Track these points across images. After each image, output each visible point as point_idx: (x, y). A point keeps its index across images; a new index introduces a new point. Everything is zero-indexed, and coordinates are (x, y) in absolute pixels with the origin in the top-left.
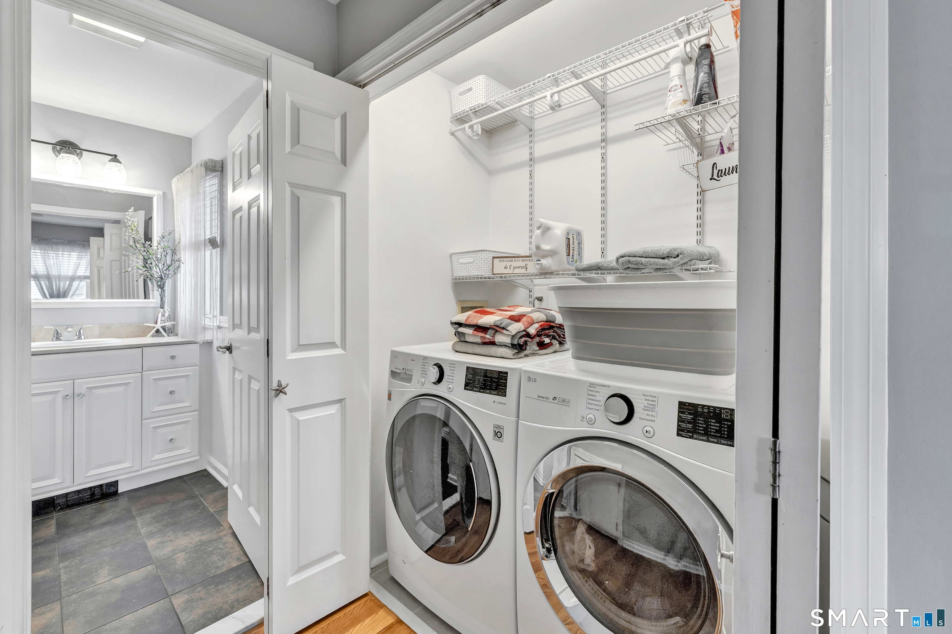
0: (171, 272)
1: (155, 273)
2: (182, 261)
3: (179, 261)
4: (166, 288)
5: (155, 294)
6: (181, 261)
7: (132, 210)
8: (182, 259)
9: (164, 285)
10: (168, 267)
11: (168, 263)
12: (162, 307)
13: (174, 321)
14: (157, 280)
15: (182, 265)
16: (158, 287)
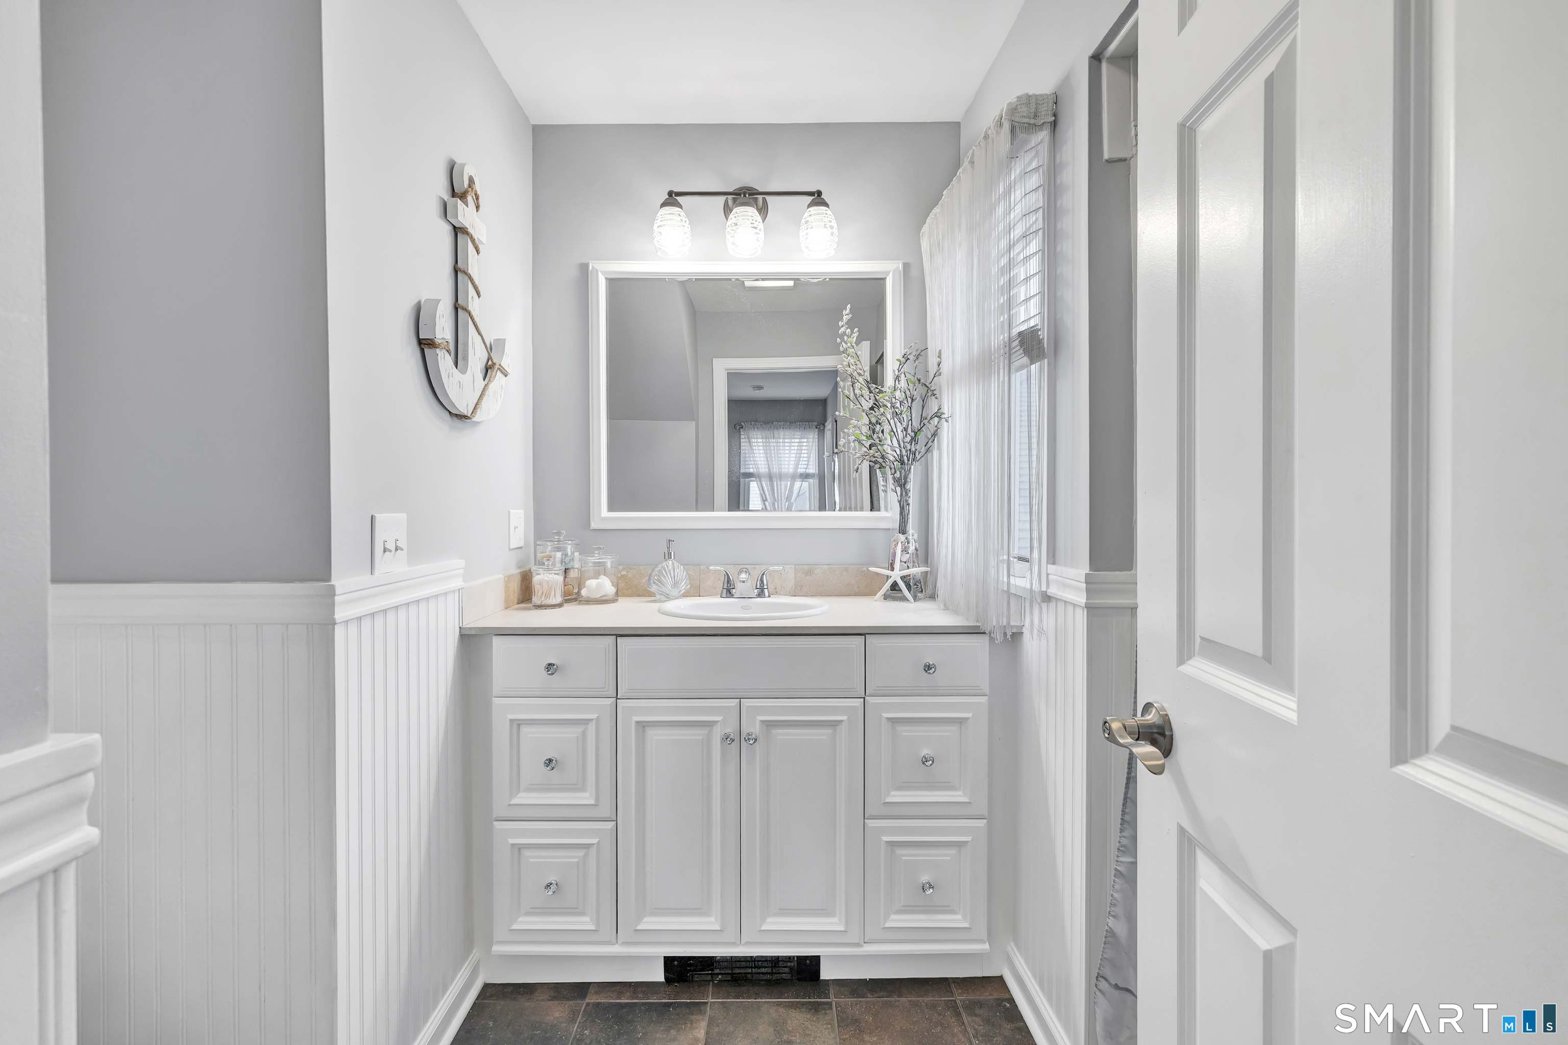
0: (920, 446)
1: (889, 451)
2: (946, 416)
3: (938, 415)
4: (910, 486)
5: (890, 497)
6: (943, 416)
7: (848, 311)
8: (945, 410)
9: (906, 478)
10: (916, 434)
11: (914, 424)
12: (903, 530)
13: (926, 562)
14: (892, 466)
15: (945, 427)
16: (896, 484)
